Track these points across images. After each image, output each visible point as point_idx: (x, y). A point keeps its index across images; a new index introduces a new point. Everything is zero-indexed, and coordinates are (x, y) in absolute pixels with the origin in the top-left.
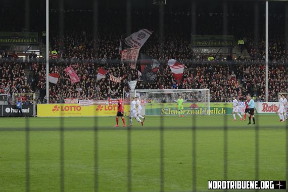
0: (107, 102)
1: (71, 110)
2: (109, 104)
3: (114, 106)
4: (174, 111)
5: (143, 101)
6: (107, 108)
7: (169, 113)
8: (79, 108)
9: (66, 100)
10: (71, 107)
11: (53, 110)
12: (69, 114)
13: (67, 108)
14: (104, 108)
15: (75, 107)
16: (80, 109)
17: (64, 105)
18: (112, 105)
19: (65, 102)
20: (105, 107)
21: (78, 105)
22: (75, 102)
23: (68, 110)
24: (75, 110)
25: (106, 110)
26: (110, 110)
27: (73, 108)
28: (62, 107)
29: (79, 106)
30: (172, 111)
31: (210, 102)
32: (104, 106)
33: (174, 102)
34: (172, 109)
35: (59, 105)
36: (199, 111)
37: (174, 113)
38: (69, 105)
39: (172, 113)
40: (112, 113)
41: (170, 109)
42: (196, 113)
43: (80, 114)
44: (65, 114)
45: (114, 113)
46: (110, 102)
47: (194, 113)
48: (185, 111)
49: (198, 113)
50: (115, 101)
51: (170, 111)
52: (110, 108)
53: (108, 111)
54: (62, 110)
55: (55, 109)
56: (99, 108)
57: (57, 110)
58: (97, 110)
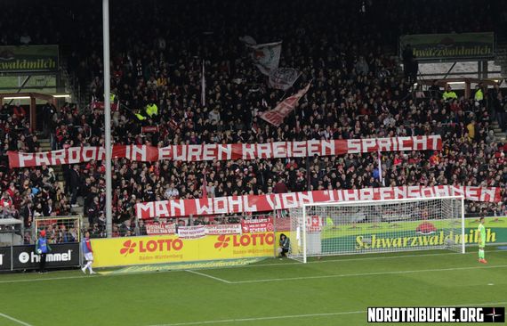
0: (238, 229)
1: (161, 249)
2: (243, 232)
3: (254, 236)
4: (383, 240)
5: (315, 221)
6: (238, 241)
7: (373, 247)
8: (177, 244)
9: (150, 228)
10: (161, 242)
11: (123, 251)
12: (157, 257)
13: (152, 246)
15: (168, 241)
17: (145, 239)
18: (249, 235)
19: (148, 232)
20: (235, 238)
22: (170, 231)
23: (155, 249)
24: (169, 249)
25: (236, 244)
26: (244, 244)
27: (165, 245)
29: (177, 240)
30: (379, 240)
31: (466, 216)
32: (231, 237)
33: (383, 220)
34: (378, 236)
35: (136, 240)
36: (437, 237)
37: (384, 246)
38: (156, 238)
39: (378, 246)
40: (250, 251)
41: (374, 237)
42: (431, 243)
43: (181, 256)
44: (147, 258)
45: (253, 251)
46: (246, 228)
47: (426, 244)
48: (405, 240)
49: (436, 243)
50: (257, 225)
51: (374, 242)
52: (245, 240)
53: (241, 248)
54: (142, 250)
55: (127, 248)
56: (222, 241)
57: (132, 251)
58: (217, 245)
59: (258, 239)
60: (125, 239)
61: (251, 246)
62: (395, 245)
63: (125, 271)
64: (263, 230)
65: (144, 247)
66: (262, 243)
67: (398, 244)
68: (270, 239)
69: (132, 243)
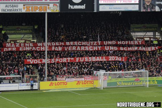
0: (83, 79)
1: (61, 85)
3: (88, 82)
5: (105, 77)
6: (83, 83)
8: (66, 84)
9: (58, 79)
10: (61, 83)
11: (50, 85)
12: (60, 87)
13: (58, 84)
14: (81, 83)
15: (63, 83)
17: (56, 82)
18: (86, 81)
19: (57, 80)
22: (64, 80)
23: (59, 85)
24: (63, 85)
25: (82, 84)
26: (85, 84)
27: (62, 84)
28: (55, 83)
29: (66, 82)
30: (124, 83)
32: (81, 82)
33: (125, 77)
34: (124, 82)
35: (54, 82)
36: (140, 83)
38: (60, 82)
39: (123, 85)
40: (86, 86)
41: (122, 82)
42: (139, 84)
43: (67, 87)
44: (57, 87)
45: (87, 86)
46: (85, 79)
47: (137, 84)
48: (131, 83)
49: (140, 84)
50: (89, 78)
51: (122, 84)
53: (84, 85)
54: (55, 85)
55: (51, 84)
57: (52, 85)
58: (77, 84)
59: (89, 82)
60: (51, 82)
61: (87, 84)
62: (128, 85)
63: (50, 91)
64: (90, 80)
65: (56, 84)
66: (90, 83)
68: (92, 82)
69: (53, 83)
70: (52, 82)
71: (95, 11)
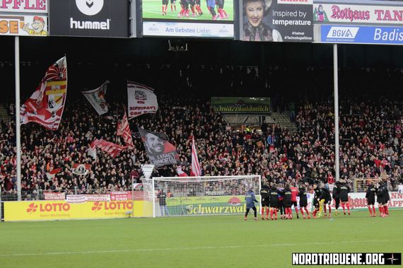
0: (108, 198)
1: (55, 210)
2: (111, 200)
3: (119, 203)
4: (206, 208)
6: (108, 206)
7: (199, 212)
8: (66, 207)
9: (47, 196)
10: (55, 205)
11: (28, 211)
12: (52, 215)
13: (49, 208)
14: (103, 206)
15: (60, 205)
16: (69, 208)
17: (44, 203)
18: (116, 202)
19: (46, 198)
20: (106, 204)
21: (65, 201)
22: (61, 198)
23: (51, 209)
24: (60, 210)
25: (106, 208)
26: (112, 208)
27: (58, 207)
28: (41, 205)
29: (66, 204)
30: (203, 208)
32: (103, 203)
33: (206, 195)
34: (203, 205)
35: (37, 202)
36: (242, 207)
37: (207, 212)
38: (51, 202)
39: (203, 212)
40: (116, 213)
41: (200, 206)
42: (238, 211)
43: (69, 215)
44: (46, 216)
45: (118, 213)
46: (113, 197)
47: (235, 211)
48: (221, 208)
49: (241, 211)
50: (121, 195)
51: (200, 209)
52: (113, 206)
53: (110, 210)
54: (42, 210)
55: (31, 209)
56: (97, 206)
57: (35, 210)
58: (93, 209)
59: (122, 205)
60: (30, 202)
61: (116, 210)
62: (214, 212)
64: (125, 199)
65: (44, 208)
66: (124, 208)
67: (216, 210)
68: (130, 205)
69: (35, 205)
70: (33, 204)
71: (134, 35)
